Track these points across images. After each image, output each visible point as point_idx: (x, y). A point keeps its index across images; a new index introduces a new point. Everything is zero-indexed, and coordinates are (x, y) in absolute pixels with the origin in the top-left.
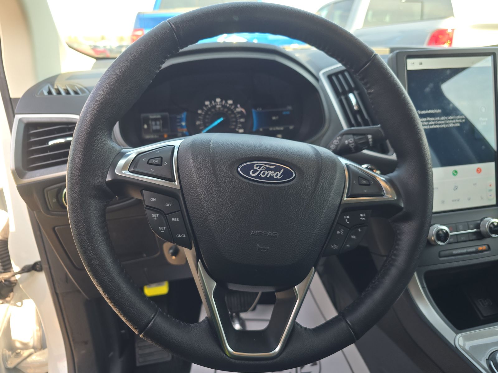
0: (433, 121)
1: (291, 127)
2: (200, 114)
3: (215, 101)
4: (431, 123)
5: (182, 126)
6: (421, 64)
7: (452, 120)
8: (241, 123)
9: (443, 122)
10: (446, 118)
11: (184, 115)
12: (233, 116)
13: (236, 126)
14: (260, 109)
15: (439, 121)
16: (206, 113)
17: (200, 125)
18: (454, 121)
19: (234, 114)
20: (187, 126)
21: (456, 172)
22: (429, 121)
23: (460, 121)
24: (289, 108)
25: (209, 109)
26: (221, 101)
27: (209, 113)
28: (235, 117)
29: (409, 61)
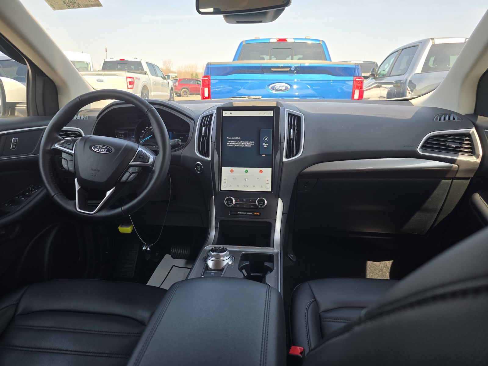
0: (235, 143)
4: (234, 144)
6: (231, 113)
7: (247, 143)
9: (241, 144)
10: (243, 142)
15: (239, 143)
18: (248, 144)
21: (247, 171)
22: (233, 143)
23: (252, 144)
29: (224, 112)
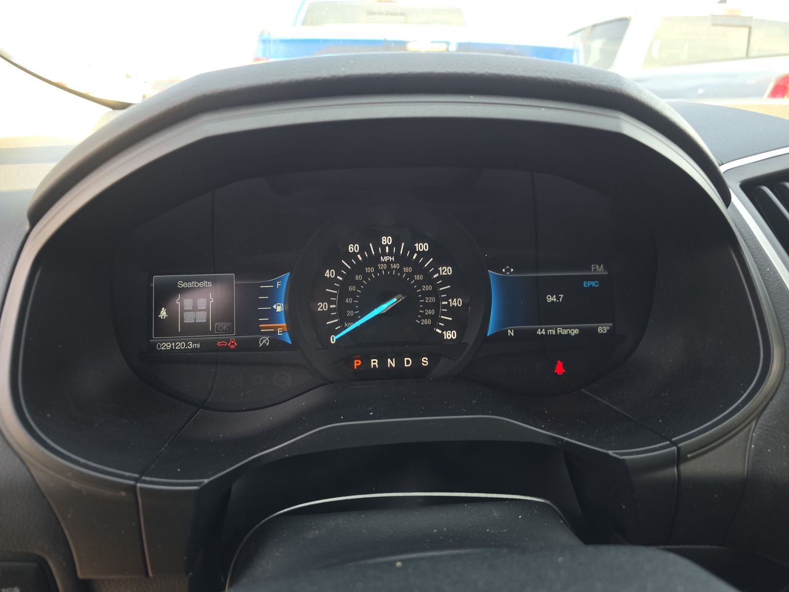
1: (603, 329)
2: (330, 282)
3: (378, 244)
5: (272, 316)
8: (452, 311)
11: (283, 282)
12: (428, 288)
13: (435, 319)
14: (509, 272)
16: (349, 279)
17: (327, 315)
19: (432, 282)
20: (290, 314)
24: (599, 270)
25: (359, 268)
26: (396, 243)
27: (358, 278)
28: (435, 293)
